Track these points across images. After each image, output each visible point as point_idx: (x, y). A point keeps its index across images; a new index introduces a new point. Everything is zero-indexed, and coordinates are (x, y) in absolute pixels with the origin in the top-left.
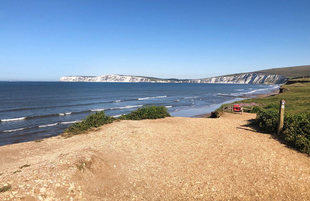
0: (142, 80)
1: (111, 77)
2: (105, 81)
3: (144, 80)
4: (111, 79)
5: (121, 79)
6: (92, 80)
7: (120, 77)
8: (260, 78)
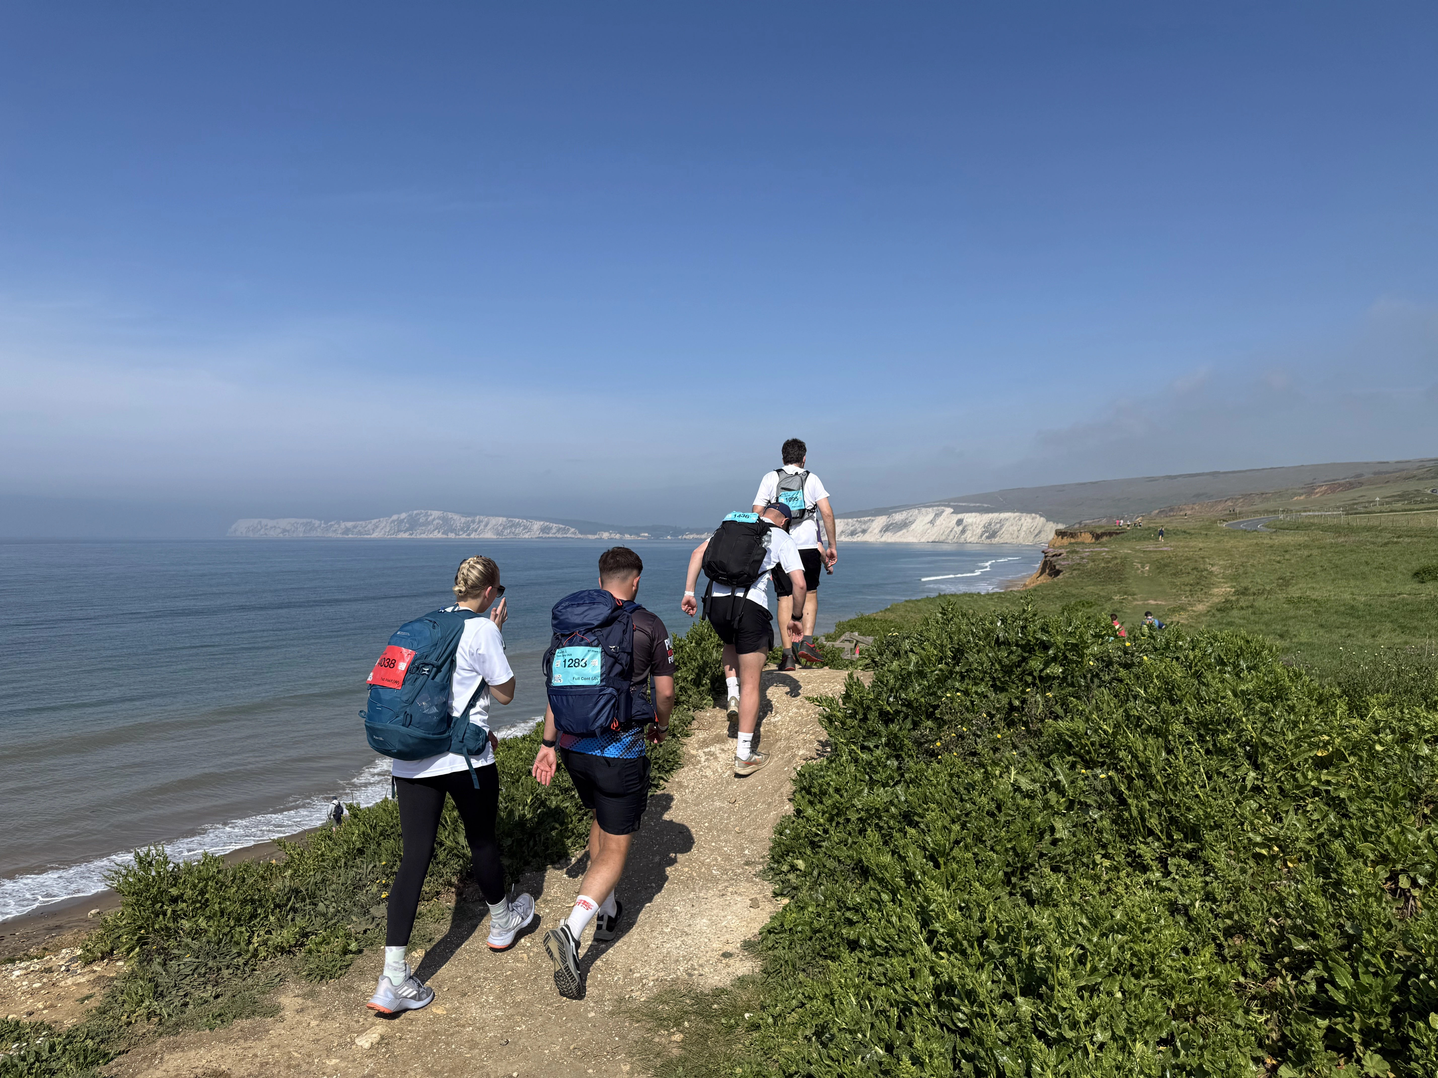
0: (544, 530)
1: (430, 518)
2: (406, 535)
3: (554, 531)
4: (431, 527)
5: (466, 528)
6: (356, 530)
7: (463, 520)
8: (959, 522)
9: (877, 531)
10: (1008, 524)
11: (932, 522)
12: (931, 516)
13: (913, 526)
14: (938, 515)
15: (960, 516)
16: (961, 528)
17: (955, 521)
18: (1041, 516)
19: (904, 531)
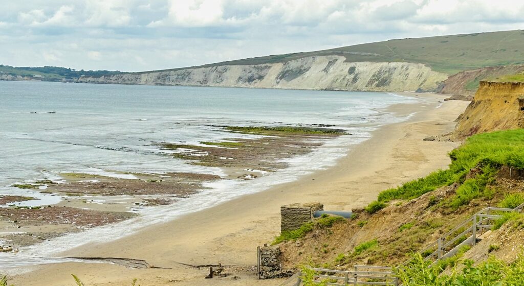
8: (352, 70)
9: (273, 77)
10: (396, 72)
11: (325, 70)
12: (325, 65)
13: (308, 74)
14: (331, 63)
15: (352, 65)
16: (352, 76)
17: (347, 70)
18: (427, 66)
19: (300, 78)
